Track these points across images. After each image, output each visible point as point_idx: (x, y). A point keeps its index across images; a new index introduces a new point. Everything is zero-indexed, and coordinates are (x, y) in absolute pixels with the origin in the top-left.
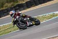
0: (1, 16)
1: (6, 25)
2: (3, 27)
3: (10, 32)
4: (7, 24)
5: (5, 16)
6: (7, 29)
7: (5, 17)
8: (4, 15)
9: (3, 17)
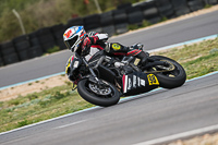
0: (178, 13)
1: (195, 45)
2: (185, 52)
3: (212, 70)
4: (201, 40)
5: (192, 11)
6: (201, 59)
7: (191, 15)
8: (189, 7)
9: (184, 14)
